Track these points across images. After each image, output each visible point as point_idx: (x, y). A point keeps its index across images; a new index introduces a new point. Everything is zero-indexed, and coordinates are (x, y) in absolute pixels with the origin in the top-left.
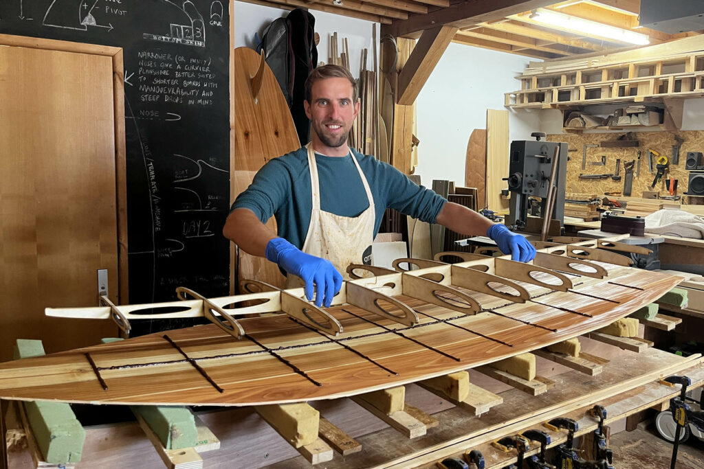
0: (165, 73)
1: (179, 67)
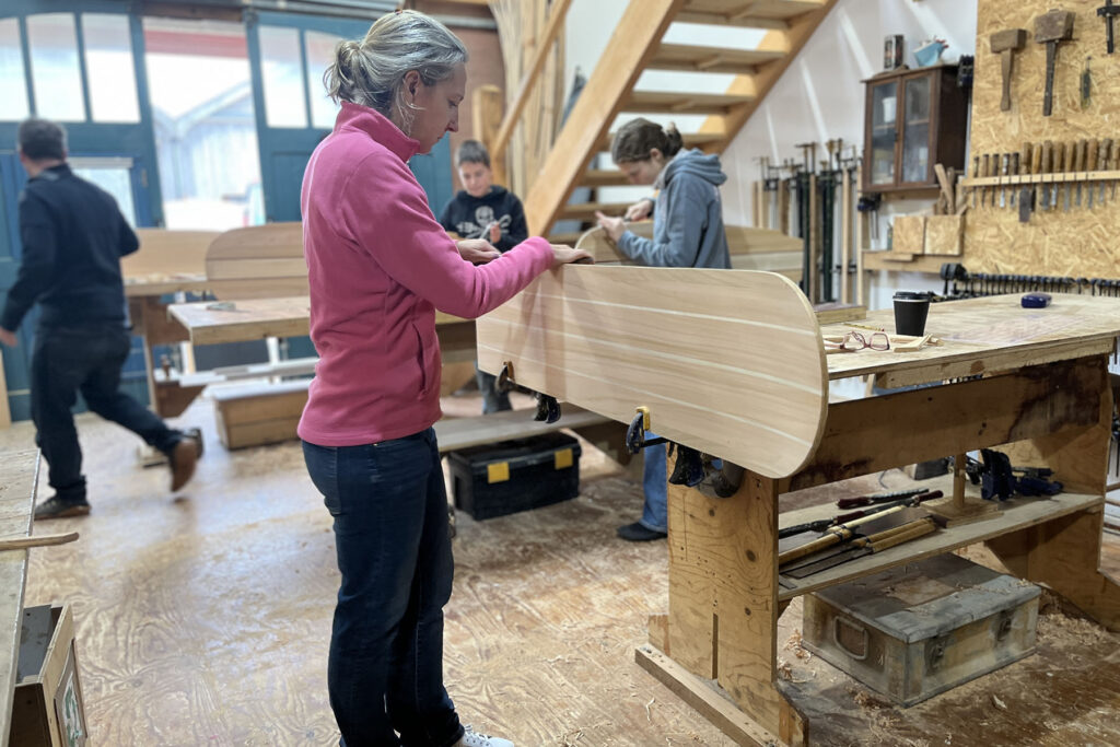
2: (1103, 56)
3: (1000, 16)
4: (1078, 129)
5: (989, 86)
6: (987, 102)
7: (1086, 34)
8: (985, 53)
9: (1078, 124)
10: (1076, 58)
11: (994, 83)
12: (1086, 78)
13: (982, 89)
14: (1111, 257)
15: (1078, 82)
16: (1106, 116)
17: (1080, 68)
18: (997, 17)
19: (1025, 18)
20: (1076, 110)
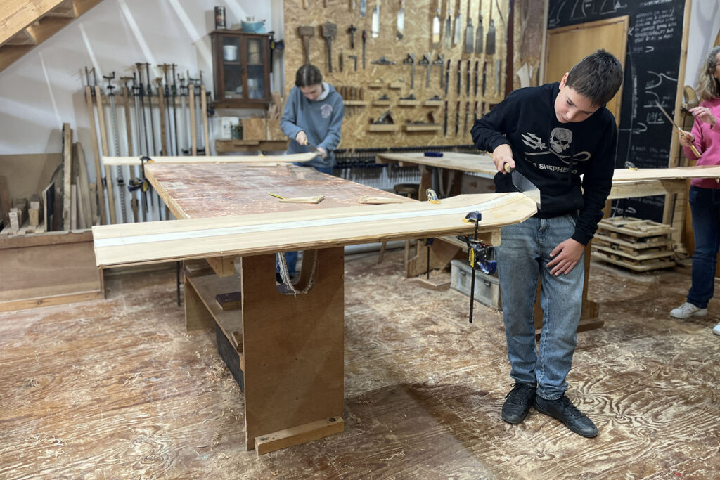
0: (648, 23)
1: (656, 18)
2: (348, 49)
3: (298, 17)
4: (338, 81)
5: (293, 52)
6: (293, 60)
7: (338, 37)
8: (290, 33)
9: (338, 78)
10: (335, 47)
11: (296, 51)
12: (341, 58)
13: (289, 53)
14: (355, 139)
15: (337, 58)
16: (350, 76)
17: (338, 52)
18: (295, 17)
19: (311, 21)
20: (337, 72)
